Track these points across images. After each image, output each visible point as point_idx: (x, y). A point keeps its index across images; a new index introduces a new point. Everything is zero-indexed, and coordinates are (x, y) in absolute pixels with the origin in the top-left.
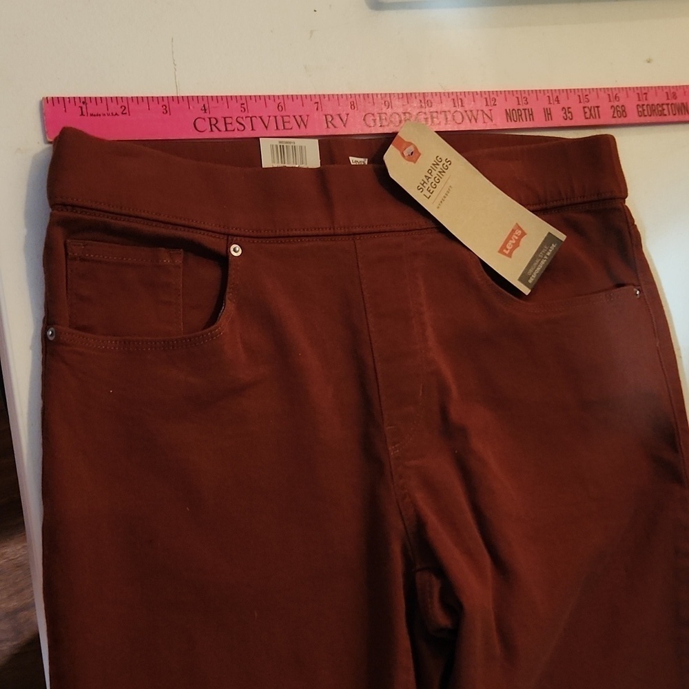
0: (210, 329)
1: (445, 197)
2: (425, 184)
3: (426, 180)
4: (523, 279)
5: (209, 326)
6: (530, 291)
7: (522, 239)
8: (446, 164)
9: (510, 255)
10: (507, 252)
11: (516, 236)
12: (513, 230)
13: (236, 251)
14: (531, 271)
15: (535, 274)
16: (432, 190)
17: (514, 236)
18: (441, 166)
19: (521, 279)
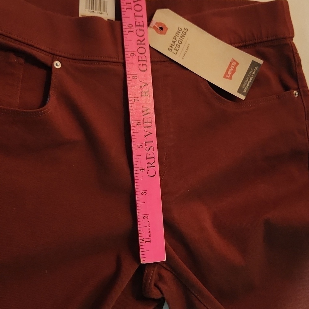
0: (40, 109)
1: (186, 51)
2: (173, 46)
3: (173, 44)
4: (240, 91)
5: (41, 108)
6: (245, 97)
7: (237, 67)
8: (184, 31)
9: (230, 78)
10: (229, 77)
11: (233, 65)
12: (231, 63)
13: (57, 65)
14: (244, 85)
15: (247, 87)
16: (177, 48)
17: (232, 66)
18: (182, 33)
19: (238, 92)
